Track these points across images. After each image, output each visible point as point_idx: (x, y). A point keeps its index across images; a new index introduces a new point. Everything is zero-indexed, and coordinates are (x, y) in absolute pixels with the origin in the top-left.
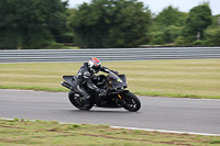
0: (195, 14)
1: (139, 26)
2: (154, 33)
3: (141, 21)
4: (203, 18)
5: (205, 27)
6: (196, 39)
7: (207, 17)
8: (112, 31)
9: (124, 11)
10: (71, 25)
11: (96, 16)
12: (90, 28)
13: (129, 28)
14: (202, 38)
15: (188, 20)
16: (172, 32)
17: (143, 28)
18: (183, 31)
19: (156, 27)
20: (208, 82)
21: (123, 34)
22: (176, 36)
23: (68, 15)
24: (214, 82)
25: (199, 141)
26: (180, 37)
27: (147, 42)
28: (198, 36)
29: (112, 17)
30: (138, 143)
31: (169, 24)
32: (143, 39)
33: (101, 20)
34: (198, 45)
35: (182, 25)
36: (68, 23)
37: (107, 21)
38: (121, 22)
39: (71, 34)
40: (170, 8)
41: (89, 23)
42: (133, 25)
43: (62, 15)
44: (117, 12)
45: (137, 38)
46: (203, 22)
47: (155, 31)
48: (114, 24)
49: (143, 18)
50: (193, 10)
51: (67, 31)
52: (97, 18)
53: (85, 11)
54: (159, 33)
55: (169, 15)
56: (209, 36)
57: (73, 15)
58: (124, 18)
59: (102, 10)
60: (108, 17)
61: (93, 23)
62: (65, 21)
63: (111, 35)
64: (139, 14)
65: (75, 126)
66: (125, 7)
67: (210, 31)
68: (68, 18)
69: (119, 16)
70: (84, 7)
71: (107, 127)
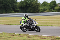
0: (52, 3)
1: (36, 7)
2: (41, 9)
3: (37, 5)
4: (54, 4)
5: (55, 7)
6: (52, 10)
7: (55, 4)
8: (29, 8)
9: (32, 3)
10: (18, 7)
11: (25, 4)
12: (23, 7)
13: (34, 7)
14: (54, 10)
15: (50, 5)
16: (46, 8)
17: (38, 7)
18: (49, 8)
19: (41, 7)
20: (55, 22)
21: (32, 9)
22: (47, 9)
23: (17, 4)
24: (57, 22)
25: (53, 38)
26: (48, 10)
27: (39, 11)
28: (53, 9)
29: (29, 4)
30: (36, 39)
31: (45, 6)
32: (38, 10)
33: (26, 5)
34: (53, 12)
35: (48, 6)
36: (17, 6)
37: (28, 6)
38: (32, 6)
39: (18, 9)
40: (45, 2)
41: (23, 6)
42: (35, 6)
43: (16, 4)
44: (31, 3)
45: (36, 10)
46: (54, 5)
47: (41, 8)
48: (30, 6)
49: (38, 5)
50: (51, 2)
51: (17, 8)
52: (25, 5)
53: (22, 3)
54: (42, 9)
55: (45, 4)
56: (56, 9)
57: (19, 4)
58: (33, 4)
59: (27, 2)
60: (28, 4)
61: (24, 6)
62: (16, 6)
63: (29, 9)
64: (37, 3)
65: (19, 34)
66: (33, 2)
67: (56, 8)
68: (17, 5)
69: (31, 4)
70: (22, 2)
71: (28, 35)
